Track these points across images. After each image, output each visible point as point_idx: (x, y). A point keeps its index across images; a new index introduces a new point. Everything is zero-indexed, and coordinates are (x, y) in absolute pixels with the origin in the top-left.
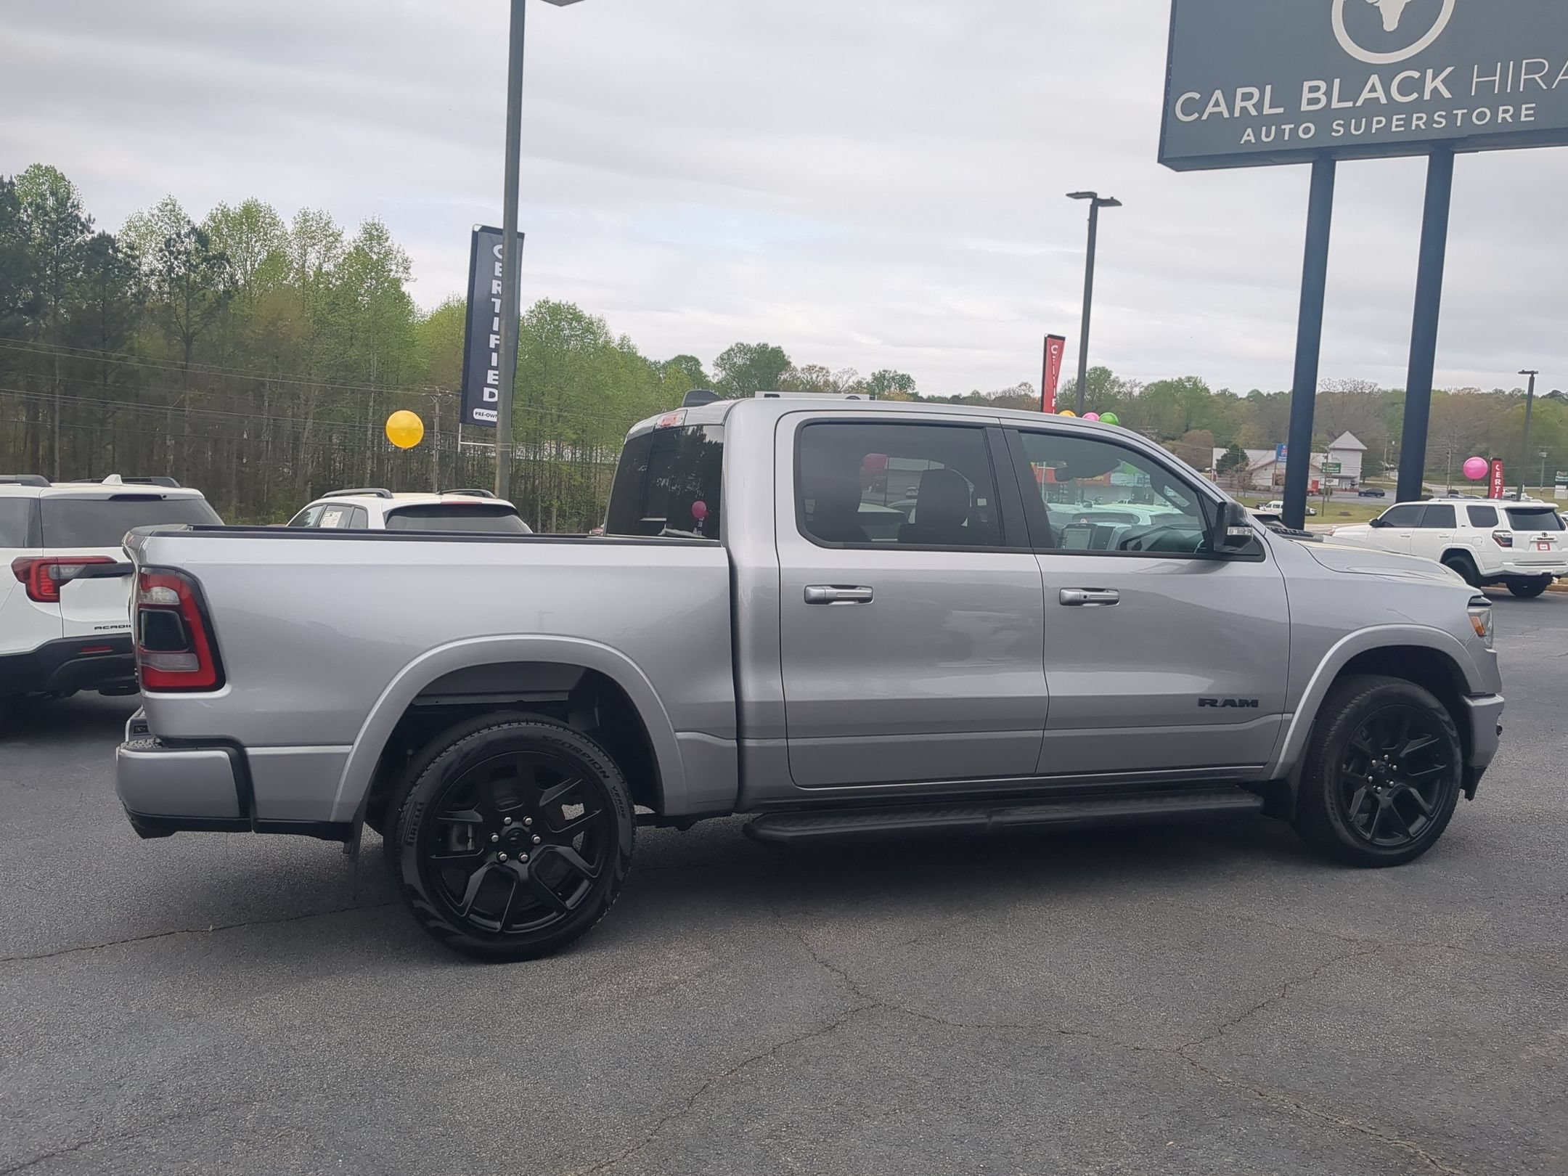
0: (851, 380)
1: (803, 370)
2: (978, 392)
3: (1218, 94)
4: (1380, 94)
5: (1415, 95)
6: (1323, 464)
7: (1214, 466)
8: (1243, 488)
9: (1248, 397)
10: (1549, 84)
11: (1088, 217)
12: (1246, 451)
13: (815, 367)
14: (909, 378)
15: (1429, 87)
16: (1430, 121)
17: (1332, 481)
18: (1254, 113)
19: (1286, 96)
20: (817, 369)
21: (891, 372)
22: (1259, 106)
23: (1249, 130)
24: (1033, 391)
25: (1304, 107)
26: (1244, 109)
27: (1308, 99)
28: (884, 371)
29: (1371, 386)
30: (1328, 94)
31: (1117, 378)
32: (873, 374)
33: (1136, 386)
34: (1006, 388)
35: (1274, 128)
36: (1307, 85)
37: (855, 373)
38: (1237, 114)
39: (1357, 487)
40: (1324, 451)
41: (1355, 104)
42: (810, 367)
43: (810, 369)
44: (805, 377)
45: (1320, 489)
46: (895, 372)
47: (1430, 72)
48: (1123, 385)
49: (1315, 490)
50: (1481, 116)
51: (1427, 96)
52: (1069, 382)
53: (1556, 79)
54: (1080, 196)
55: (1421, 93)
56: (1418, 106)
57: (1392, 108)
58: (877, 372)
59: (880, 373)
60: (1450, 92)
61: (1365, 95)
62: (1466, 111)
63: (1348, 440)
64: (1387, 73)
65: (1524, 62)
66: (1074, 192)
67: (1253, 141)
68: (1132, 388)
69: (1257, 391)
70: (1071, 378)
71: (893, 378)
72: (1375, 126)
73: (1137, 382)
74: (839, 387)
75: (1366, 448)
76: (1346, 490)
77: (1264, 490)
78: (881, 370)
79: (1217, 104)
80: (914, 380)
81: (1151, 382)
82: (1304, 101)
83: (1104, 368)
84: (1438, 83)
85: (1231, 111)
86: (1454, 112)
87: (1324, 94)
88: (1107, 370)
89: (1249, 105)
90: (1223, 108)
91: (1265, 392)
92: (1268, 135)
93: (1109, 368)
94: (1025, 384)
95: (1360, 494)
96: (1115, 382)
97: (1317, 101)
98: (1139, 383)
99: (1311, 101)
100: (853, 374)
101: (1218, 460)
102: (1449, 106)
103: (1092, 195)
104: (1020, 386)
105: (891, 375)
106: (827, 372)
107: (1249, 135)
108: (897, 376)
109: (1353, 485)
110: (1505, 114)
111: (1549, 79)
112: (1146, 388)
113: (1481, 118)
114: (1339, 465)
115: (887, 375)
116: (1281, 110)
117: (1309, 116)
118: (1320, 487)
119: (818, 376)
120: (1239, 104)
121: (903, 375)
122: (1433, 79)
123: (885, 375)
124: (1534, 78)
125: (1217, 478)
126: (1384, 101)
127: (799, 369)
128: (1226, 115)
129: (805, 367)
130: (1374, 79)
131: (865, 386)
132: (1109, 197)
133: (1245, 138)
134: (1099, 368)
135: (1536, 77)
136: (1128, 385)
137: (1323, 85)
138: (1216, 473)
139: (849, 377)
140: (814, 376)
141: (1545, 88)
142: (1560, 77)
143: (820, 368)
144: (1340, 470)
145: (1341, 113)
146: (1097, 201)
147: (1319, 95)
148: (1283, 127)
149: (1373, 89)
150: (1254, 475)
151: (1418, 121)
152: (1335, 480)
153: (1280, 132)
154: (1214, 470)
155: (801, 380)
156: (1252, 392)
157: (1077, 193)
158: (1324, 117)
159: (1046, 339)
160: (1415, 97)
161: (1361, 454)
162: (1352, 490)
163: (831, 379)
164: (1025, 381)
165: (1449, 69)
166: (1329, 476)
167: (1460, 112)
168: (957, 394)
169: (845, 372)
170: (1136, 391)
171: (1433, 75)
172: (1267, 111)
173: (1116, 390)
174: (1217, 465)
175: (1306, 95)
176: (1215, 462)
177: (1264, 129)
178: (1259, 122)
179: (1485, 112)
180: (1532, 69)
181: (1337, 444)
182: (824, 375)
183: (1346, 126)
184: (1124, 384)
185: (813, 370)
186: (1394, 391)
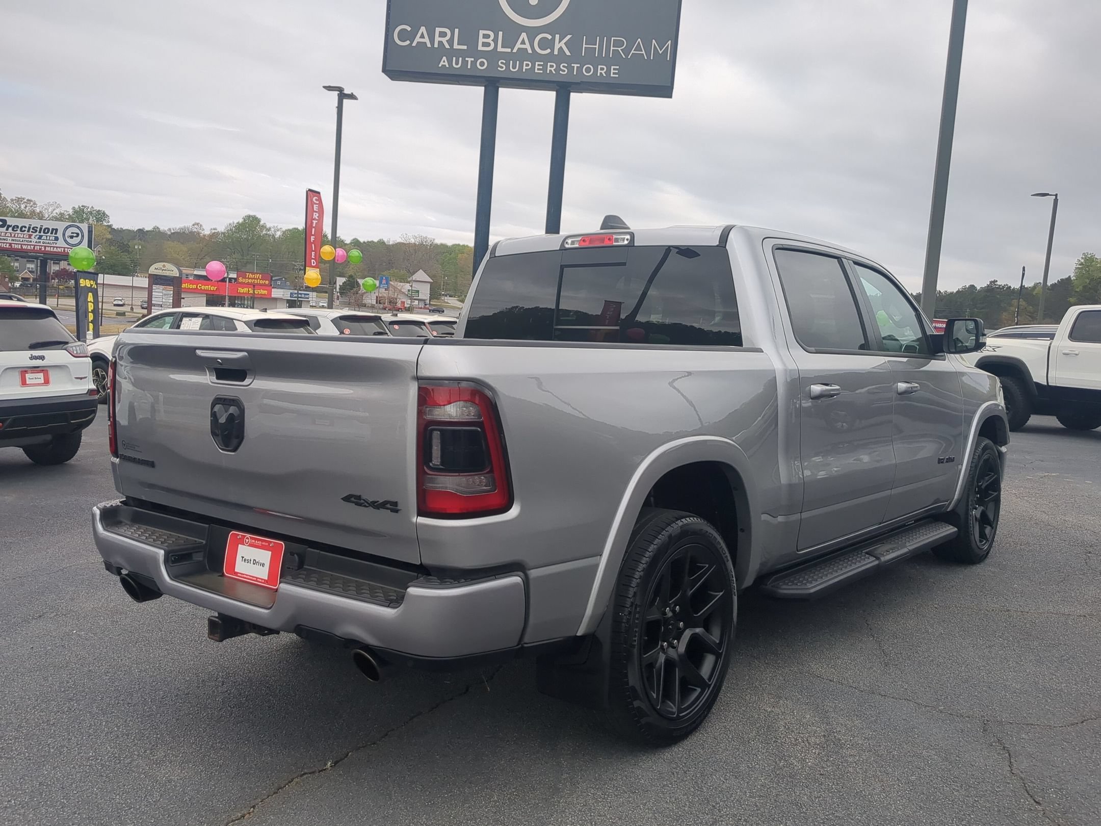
0: (55, 212)
1: (12, 200)
2: (158, 228)
3: (423, 29)
4: (527, 46)
5: (549, 51)
6: (409, 290)
7: (338, 290)
8: (358, 305)
9: (351, 243)
10: (627, 55)
11: (337, 105)
12: (358, 280)
13: (24, 199)
14: (104, 213)
15: (557, 46)
16: (558, 69)
17: (414, 302)
18: (447, 46)
19: (469, 38)
20: (25, 201)
21: (88, 207)
22: (450, 42)
23: (444, 58)
24: (203, 230)
25: (480, 48)
26: (440, 43)
27: (483, 42)
28: (83, 206)
29: (431, 241)
30: (495, 41)
31: (265, 224)
32: (74, 208)
33: (278, 230)
34: (182, 226)
35: (460, 59)
36: (482, 32)
37: (59, 206)
38: (436, 45)
39: (427, 306)
40: (409, 282)
41: (512, 50)
42: (19, 198)
43: (19, 200)
44: (14, 207)
45: (406, 307)
46: (92, 207)
47: (557, 36)
48: (269, 230)
49: (402, 307)
50: (588, 70)
51: (556, 52)
52: (230, 224)
53: (630, 53)
54: (332, 89)
55: (553, 50)
56: (550, 57)
57: (534, 57)
58: (77, 207)
59: (79, 207)
60: (569, 51)
61: (518, 45)
62: (579, 65)
63: (421, 275)
64: (532, 33)
65: (613, 38)
66: (327, 85)
67: (447, 66)
68: (275, 232)
69: (357, 239)
70: (231, 222)
71: (91, 213)
72: (525, 67)
73: (279, 227)
74: (44, 217)
75: (432, 281)
76: (421, 308)
77: (370, 307)
78: (80, 206)
79: (422, 36)
80: (108, 215)
81: (287, 228)
82: (480, 44)
83: (255, 216)
84: (562, 44)
85: (432, 42)
86: (573, 65)
87: (492, 40)
88: (257, 218)
89: (444, 40)
90: (426, 40)
91: (362, 240)
92: (457, 63)
93: (259, 216)
94: (198, 224)
95: (430, 311)
96: (263, 227)
97: (488, 45)
98: (281, 229)
99: (485, 44)
100: (57, 207)
101: (340, 285)
102: (569, 61)
103: (340, 90)
104: (194, 225)
105: (89, 210)
106: (35, 204)
107: (444, 62)
108: (94, 211)
109: (426, 305)
110: (602, 70)
111: (627, 51)
112: (284, 232)
113: (588, 71)
114: (418, 292)
115: (85, 210)
116: (465, 47)
117: (484, 54)
118: (406, 305)
119: (26, 207)
120: (437, 39)
121: (99, 211)
122: (559, 42)
123: (83, 209)
124: (618, 50)
125: (340, 298)
126: (530, 51)
127: (9, 200)
128: (429, 45)
129: (14, 198)
130: (524, 35)
131: (67, 217)
132: (350, 93)
133: (442, 63)
134: (252, 216)
135: (619, 49)
136: (272, 229)
137: (492, 34)
138: (339, 294)
139: (54, 210)
140: (23, 206)
141: (624, 57)
142: (632, 52)
143: (28, 200)
144: (418, 295)
145: (503, 55)
146: (343, 95)
147: (489, 40)
148: (467, 59)
149: (523, 43)
150: (364, 296)
151: (551, 68)
152: (416, 301)
153: (465, 63)
154: (338, 292)
155: (10, 208)
156: (354, 239)
157: (330, 87)
158: (493, 56)
159: (307, 192)
160: (549, 52)
161: (429, 285)
162: (425, 308)
163: (38, 210)
164: (197, 222)
165: (569, 36)
166: (412, 298)
167: (576, 66)
168: (141, 228)
169: (50, 205)
170: (278, 234)
171: (559, 39)
172: (456, 46)
173: (264, 232)
174: (340, 289)
175: (481, 40)
176: (338, 287)
177: (454, 58)
178: (451, 53)
179: (590, 68)
180: (618, 44)
181: (415, 277)
182: (32, 206)
183: (507, 65)
184: (270, 228)
185: (21, 201)
186: (442, 245)
